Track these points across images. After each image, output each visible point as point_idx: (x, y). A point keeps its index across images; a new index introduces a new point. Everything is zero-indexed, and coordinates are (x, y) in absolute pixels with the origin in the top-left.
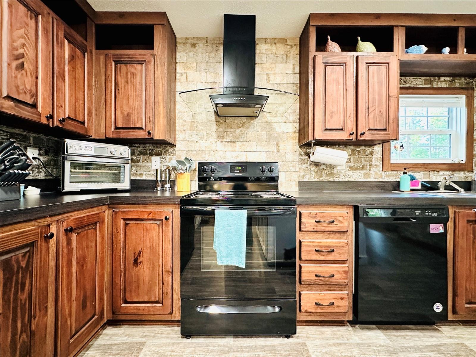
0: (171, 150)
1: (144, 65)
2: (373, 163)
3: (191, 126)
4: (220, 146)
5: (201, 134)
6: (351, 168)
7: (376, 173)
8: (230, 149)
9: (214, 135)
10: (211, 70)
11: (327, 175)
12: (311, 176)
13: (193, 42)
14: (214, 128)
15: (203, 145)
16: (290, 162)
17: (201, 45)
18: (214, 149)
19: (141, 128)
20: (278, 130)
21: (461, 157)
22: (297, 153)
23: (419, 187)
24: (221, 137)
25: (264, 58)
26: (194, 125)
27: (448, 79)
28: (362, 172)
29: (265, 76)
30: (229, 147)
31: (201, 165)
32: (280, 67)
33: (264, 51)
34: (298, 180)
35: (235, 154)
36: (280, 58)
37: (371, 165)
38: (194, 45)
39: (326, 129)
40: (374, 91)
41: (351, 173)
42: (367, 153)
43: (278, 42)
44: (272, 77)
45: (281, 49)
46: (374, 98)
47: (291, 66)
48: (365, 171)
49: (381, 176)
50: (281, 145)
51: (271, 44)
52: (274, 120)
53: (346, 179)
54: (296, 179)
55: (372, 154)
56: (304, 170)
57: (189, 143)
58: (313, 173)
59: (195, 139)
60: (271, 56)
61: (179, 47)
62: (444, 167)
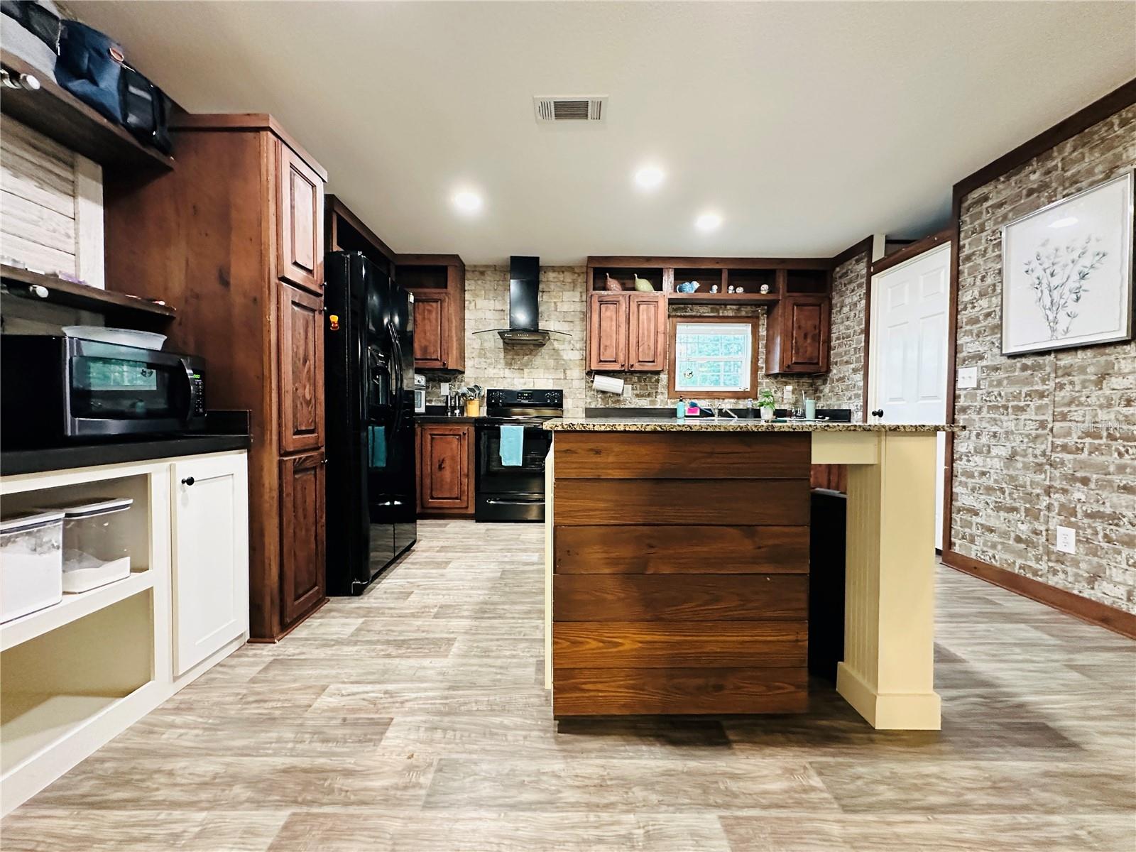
0: (460, 376)
1: (439, 303)
2: (659, 391)
3: (480, 353)
4: (507, 372)
5: (489, 361)
6: (637, 396)
7: (662, 401)
8: (519, 376)
9: (502, 361)
10: (500, 298)
11: (613, 402)
12: (598, 404)
13: (481, 269)
14: (502, 355)
15: (491, 372)
16: (577, 389)
17: (489, 273)
18: (502, 376)
19: (437, 360)
20: (565, 357)
21: (744, 384)
22: (584, 381)
23: (698, 414)
24: (509, 365)
25: (552, 287)
26: (482, 353)
27: (734, 307)
28: (648, 399)
29: (553, 304)
30: (517, 374)
31: (489, 391)
32: (567, 295)
33: (551, 279)
34: (584, 407)
35: (522, 380)
36: (567, 287)
37: (657, 392)
38: (482, 273)
39: (601, 361)
40: (643, 329)
41: (637, 400)
42: (653, 380)
43: (567, 271)
44: (559, 304)
45: (568, 277)
46: (643, 334)
47: (578, 294)
48: (650, 399)
49: (667, 404)
50: (568, 372)
51: (559, 272)
52: (561, 347)
53: (633, 406)
54: (582, 405)
55: (658, 381)
56: (591, 397)
57: (478, 370)
58: (600, 400)
59: (483, 365)
60: (559, 284)
61: (468, 275)
62: (730, 395)
